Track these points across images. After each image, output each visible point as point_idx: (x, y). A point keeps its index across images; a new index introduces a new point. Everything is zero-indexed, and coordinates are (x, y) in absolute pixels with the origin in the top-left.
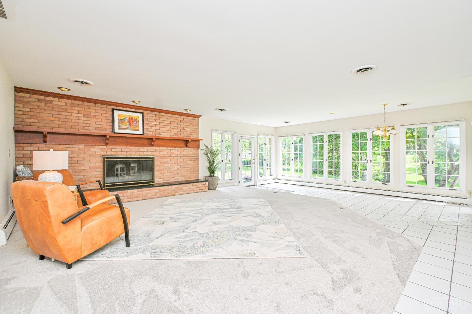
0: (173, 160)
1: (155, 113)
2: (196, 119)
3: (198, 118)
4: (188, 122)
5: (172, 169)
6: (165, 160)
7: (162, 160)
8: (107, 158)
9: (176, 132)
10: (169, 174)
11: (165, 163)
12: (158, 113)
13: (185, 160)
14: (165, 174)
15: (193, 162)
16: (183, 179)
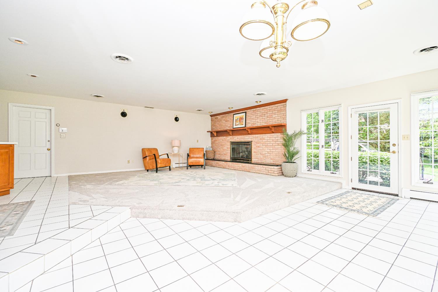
0: (265, 145)
1: (252, 110)
2: (284, 104)
3: (286, 102)
4: (276, 109)
5: (264, 153)
6: (259, 145)
7: (257, 144)
8: (232, 143)
9: (266, 121)
10: (262, 156)
11: (259, 147)
12: (254, 109)
13: (274, 145)
14: (259, 155)
15: (281, 147)
16: (271, 162)
